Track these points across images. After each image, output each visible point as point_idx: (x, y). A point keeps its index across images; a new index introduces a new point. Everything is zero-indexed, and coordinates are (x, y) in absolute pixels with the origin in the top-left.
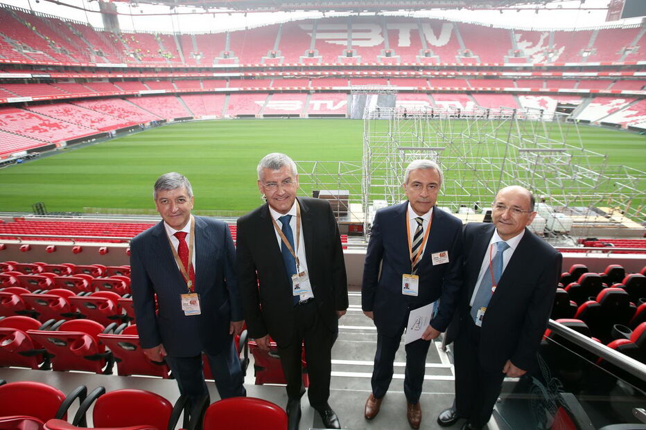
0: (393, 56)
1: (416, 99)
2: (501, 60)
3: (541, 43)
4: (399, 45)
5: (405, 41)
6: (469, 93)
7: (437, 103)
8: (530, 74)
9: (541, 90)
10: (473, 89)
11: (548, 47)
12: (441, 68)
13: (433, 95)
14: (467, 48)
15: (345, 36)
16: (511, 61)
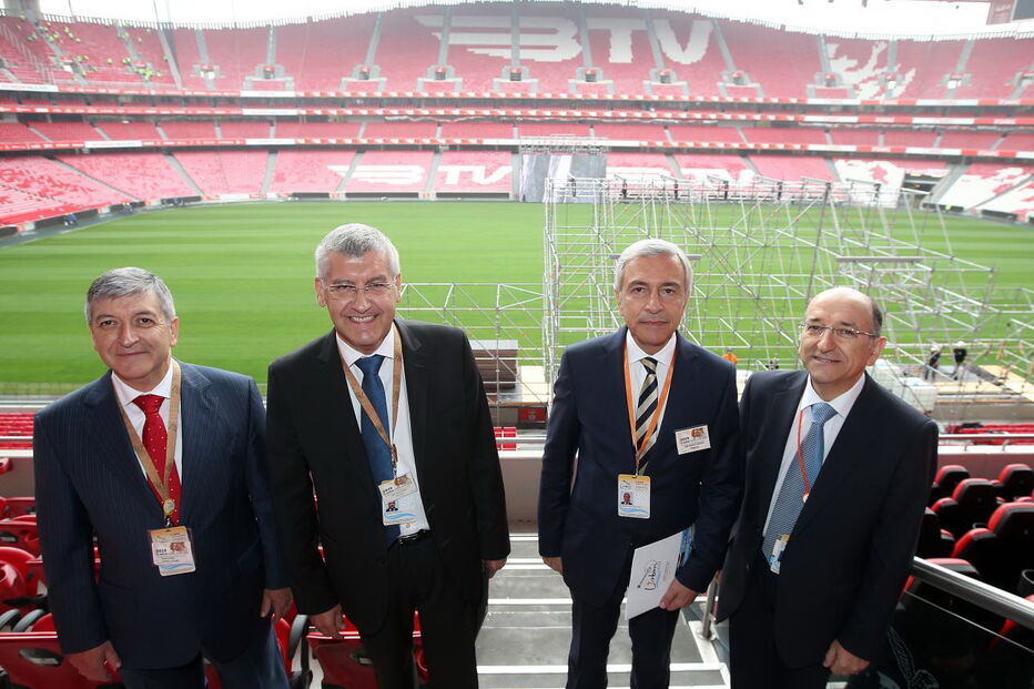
0: (600, 81)
1: (645, 165)
2: (801, 92)
3: (873, 61)
4: (611, 60)
5: (621, 53)
6: (744, 153)
7: (685, 171)
8: (854, 119)
9: (874, 149)
10: (751, 146)
11: (885, 69)
12: (691, 106)
13: (677, 157)
14: (739, 68)
15: (505, 39)
16: (820, 93)
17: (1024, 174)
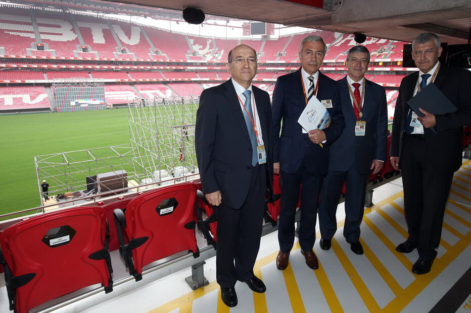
0: (91, 52)
1: (121, 90)
2: (184, 57)
3: (208, 46)
4: (94, 42)
5: (99, 39)
6: (165, 83)
7: (141, 92)
8: (206, 68)
9: (216, 79)
10: (168, 80)
11: (213, 49)
12: (137, 63)
13: (136, 86)
16: (191, 58)
17: (266, 86)
